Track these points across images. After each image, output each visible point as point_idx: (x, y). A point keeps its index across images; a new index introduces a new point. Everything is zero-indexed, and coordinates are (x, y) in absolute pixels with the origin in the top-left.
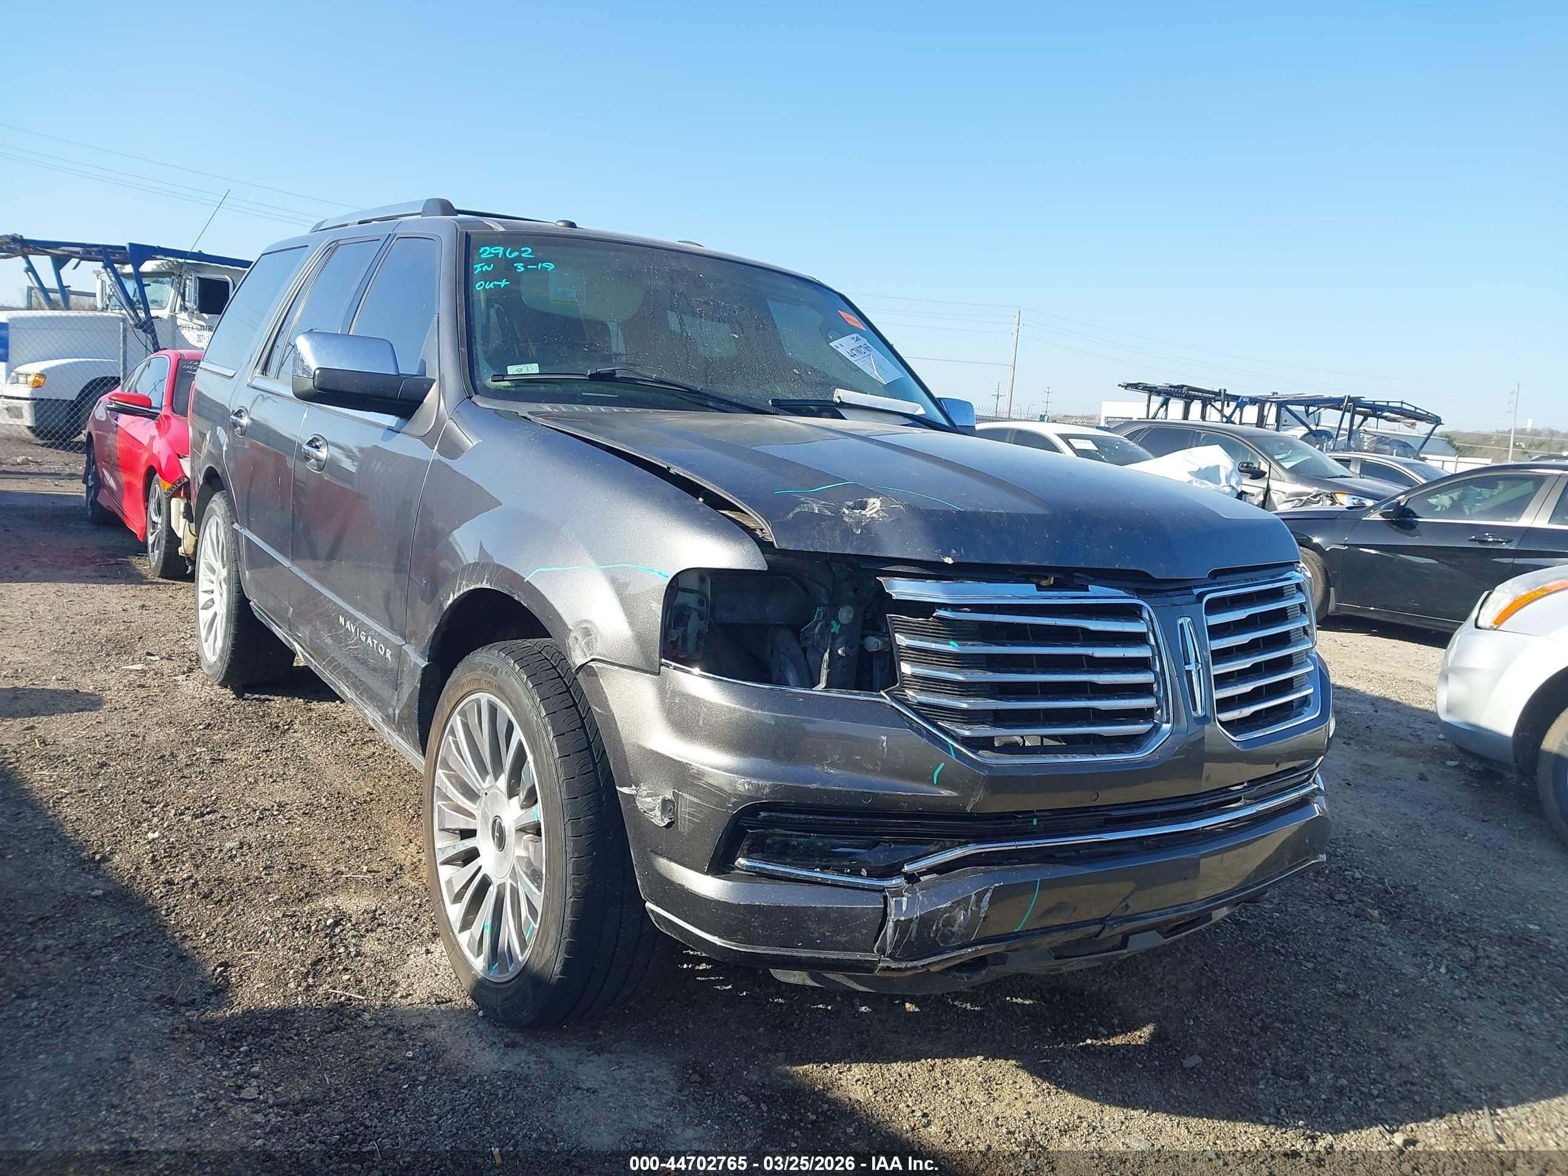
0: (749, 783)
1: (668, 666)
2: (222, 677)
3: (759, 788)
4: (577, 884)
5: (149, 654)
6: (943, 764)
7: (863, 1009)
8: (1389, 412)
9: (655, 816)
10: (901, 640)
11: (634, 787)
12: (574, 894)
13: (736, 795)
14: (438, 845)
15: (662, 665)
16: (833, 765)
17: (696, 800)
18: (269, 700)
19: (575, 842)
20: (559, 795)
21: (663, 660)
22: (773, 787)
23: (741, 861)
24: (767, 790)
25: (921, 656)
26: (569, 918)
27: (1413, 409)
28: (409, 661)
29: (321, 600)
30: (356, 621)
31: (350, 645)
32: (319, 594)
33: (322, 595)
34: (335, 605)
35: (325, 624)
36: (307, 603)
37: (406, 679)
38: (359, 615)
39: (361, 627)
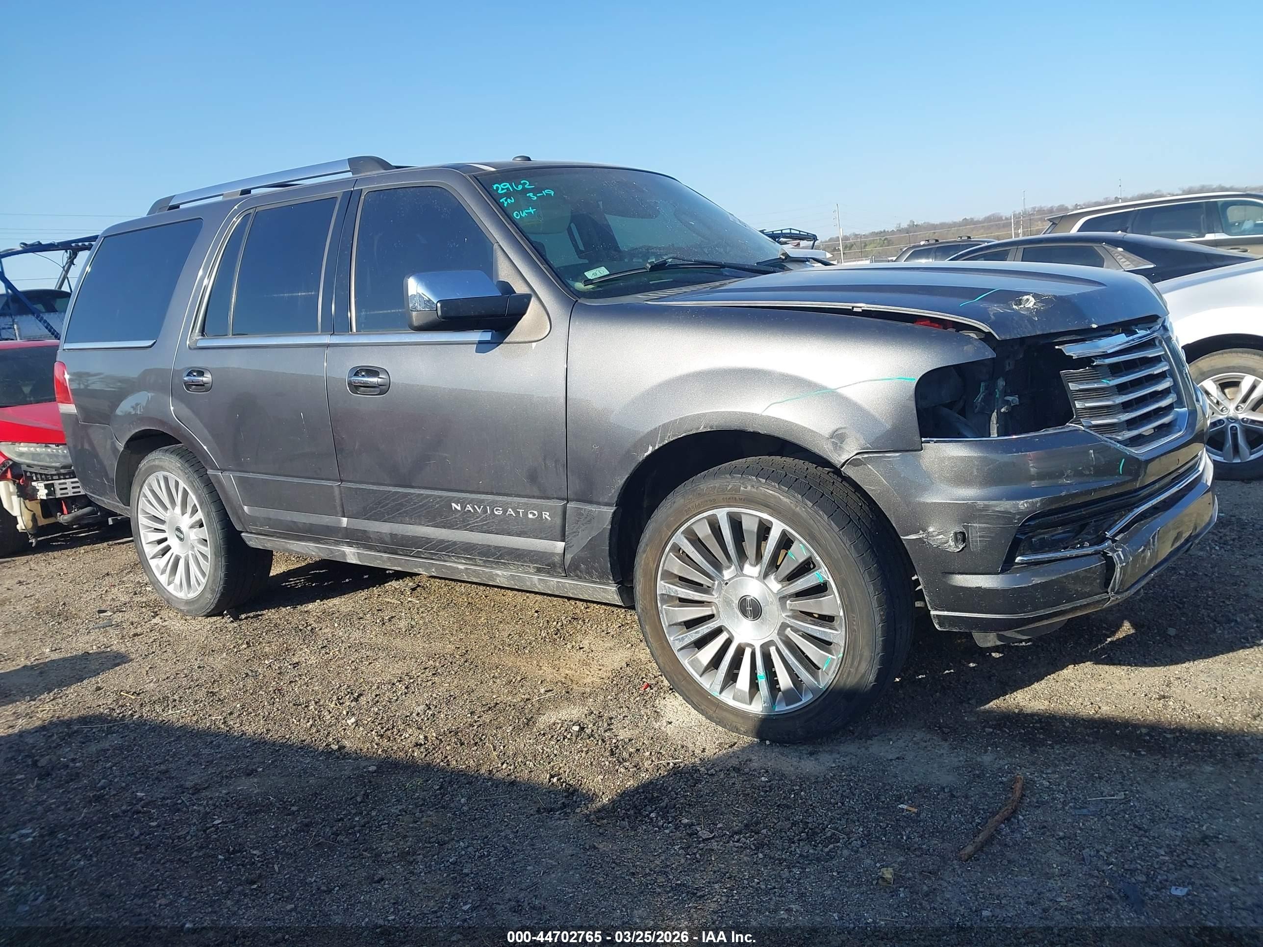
0: (1026, 502)
1: (928, 442)
2: (212, 607)
3: (1033, 504)
4: (882, 613)
5: (100, 612)
6: (1123, 460)
7: (972, 665)
8: (783, 237)
9: (950, 546)
10: (1072, 386)
11: (921, 532)
12: (882, 620)
13: (1019, 513)
14: (671, 639)
15: (922, 443)
16: (1068, 477)
17: (983, 525)
18: (261, 615)
19: (874, 585)
20: (850, 556)
21: (923, 439)
22: (1041, 500)
23: (1018, 559)
24: (1039, 504)
25: (1087, 394)
26: (880, 639)
27: (798, 232)
28: (586, 513)
29: (411, 498)
30: (482, 501)
31: (474, 523)
32: (406, 495)
33: (412, 494)
34: (440, 497)
35: (419, 516)
36: (382, 507)
37: (583, 527)
38: (483, 497)
39: (493, 504)
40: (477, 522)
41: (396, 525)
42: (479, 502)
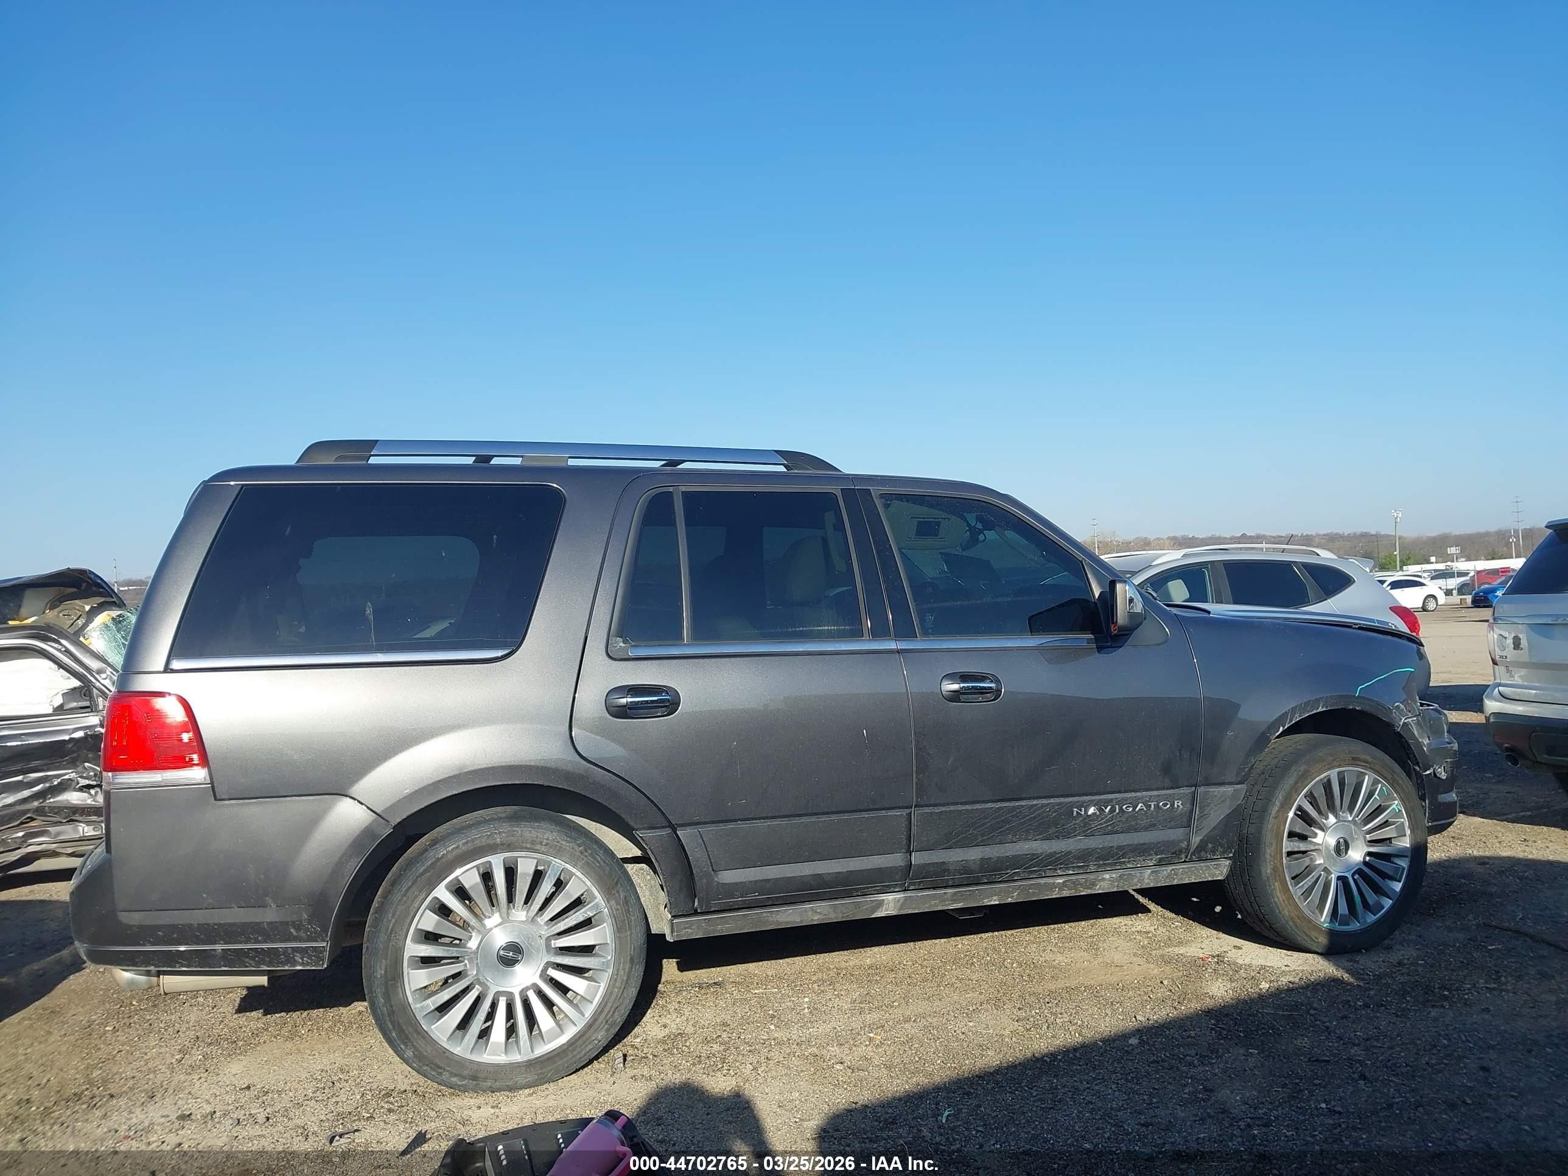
28: (1220, 794)
29: (1021, 812)
30: (1109, 801)
31: (1096, 826)
32: (1014, 808)
33: (1022, 806)
34: (1060, 804)
35: (1027, 831)
36: (975, 829)
37: (1216, 808)
38: (1110, 796)
39: (1121, 803)
40: (1102, 824)
41: (987, 849)
42: (1105, 803)
